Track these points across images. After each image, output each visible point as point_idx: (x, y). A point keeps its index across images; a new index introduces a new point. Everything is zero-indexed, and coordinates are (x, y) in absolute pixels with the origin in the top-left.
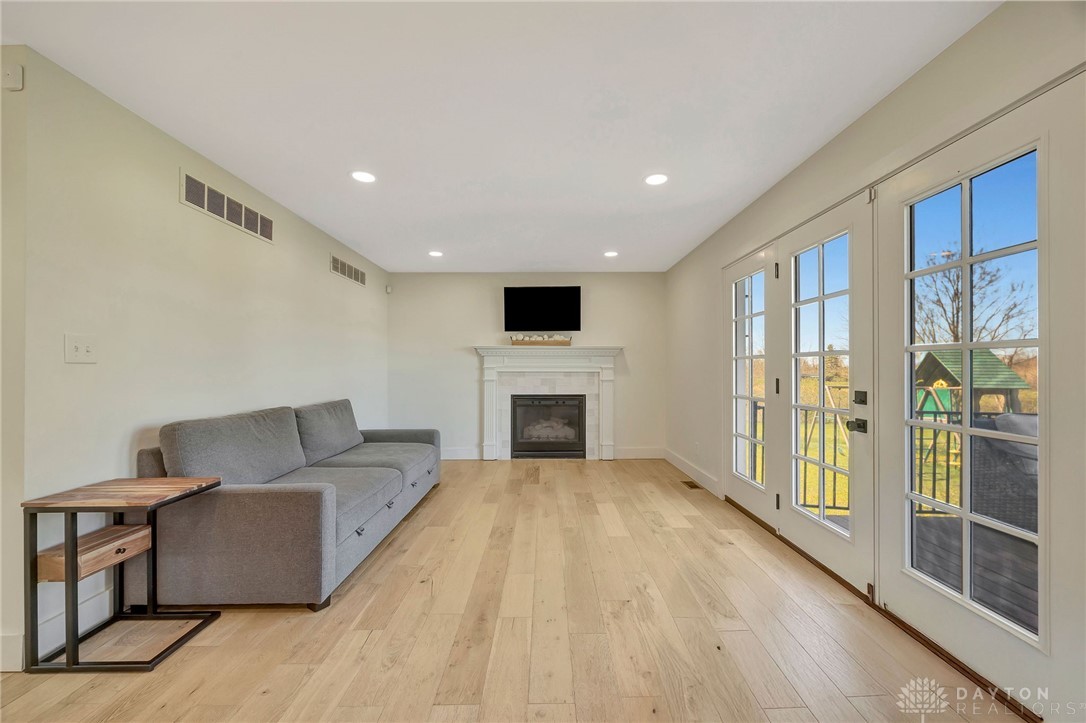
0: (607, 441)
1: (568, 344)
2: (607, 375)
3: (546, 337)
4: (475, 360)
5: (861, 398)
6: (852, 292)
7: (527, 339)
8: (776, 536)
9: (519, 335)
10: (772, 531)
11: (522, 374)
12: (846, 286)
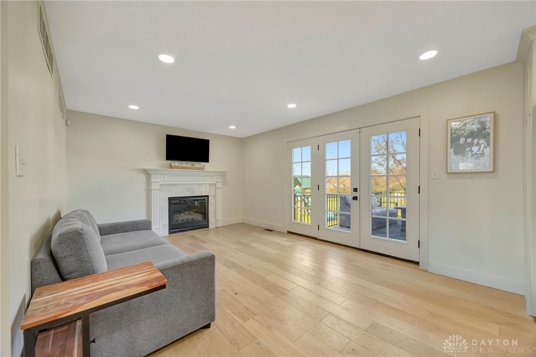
0: (220, 218)
1: (203, 169)
2: (220, 185)
3: (190, 164)
4: (143, 177)
5: (355, 190)
6: (352, 158)
7: (181, 165)
8: (318, 240)
9: (176, 163)
10: (315, 239)
11: (175, 185)
12: (350, 156)
